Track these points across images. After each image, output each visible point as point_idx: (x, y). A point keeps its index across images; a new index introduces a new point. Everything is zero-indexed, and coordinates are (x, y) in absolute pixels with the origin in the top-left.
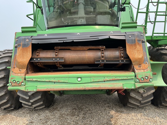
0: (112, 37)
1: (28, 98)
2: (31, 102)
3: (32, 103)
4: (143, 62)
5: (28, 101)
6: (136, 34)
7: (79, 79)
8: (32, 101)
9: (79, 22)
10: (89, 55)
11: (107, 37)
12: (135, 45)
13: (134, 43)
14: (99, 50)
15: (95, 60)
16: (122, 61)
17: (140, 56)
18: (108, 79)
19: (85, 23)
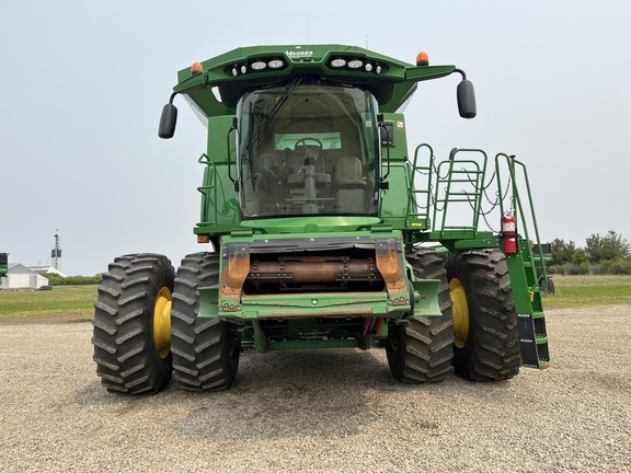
0: (357, 246)
1: (192, 359)
2: (197, 369)
3: (199, 370)
4: (399, 280)
5: (191, 365)
6: (389, 241)
7: (315, 302)
8: (200, 366)
9: (306, 210)
10: (327, 269)
11: (351, 246)
12: (388, 256)
13: (385, 253)
14: (341, 262)
15: (335, 276)
16: (372, 277)
17: (394, 271)
18: (352, 301)
19: (317, 212)
